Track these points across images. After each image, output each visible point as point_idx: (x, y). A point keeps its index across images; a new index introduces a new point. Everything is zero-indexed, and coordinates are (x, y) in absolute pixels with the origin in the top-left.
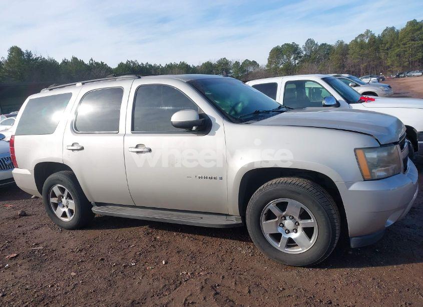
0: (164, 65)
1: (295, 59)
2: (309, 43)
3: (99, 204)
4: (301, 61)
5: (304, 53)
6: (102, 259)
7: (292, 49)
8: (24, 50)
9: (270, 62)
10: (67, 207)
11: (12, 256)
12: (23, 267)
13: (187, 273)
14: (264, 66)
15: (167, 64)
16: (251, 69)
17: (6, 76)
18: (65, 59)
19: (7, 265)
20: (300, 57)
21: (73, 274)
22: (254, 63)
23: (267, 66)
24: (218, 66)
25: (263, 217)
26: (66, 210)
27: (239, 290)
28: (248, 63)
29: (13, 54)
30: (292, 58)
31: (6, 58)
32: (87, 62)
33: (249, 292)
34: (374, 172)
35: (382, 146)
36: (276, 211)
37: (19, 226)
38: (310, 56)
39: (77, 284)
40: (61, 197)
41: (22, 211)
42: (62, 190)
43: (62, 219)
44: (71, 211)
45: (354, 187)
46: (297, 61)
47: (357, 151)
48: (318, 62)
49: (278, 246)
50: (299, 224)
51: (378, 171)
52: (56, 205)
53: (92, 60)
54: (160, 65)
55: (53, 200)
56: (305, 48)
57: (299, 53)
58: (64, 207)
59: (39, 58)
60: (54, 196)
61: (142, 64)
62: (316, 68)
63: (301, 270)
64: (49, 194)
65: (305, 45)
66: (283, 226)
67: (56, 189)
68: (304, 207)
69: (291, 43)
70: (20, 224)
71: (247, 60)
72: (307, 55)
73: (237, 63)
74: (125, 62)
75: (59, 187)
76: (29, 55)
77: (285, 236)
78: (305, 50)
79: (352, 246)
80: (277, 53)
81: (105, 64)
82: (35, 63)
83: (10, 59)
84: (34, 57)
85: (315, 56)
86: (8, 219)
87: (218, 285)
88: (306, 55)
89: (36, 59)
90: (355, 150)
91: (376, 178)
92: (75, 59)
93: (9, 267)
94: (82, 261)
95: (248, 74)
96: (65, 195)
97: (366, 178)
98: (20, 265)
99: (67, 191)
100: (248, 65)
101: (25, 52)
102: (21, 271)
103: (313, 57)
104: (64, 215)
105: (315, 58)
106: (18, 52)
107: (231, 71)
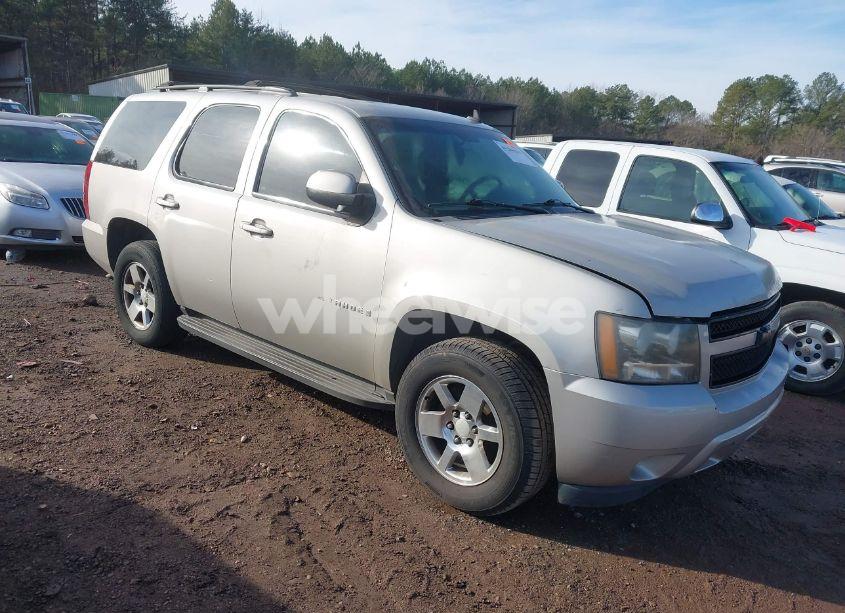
0: (495, 80)
1: (781, 112)
2: (821, 82)
3: (192, 313)
4: (794, 119)
5: (806, 102)
6: (154, 407)
7: (781, 89)
8: (239, 8)
9: (722, 110)
10: (146, 305)
11: (28, 364)
12: (32, 386)
13: (266, 467)
14: (707, 117)
15: (501, 79)
16: (676, 118)
17: (201, 52)
18: (311, 38)
19: (11, 376)
20: (794, 110)
21: (93, 417)
22: (686, 107)
23: (714, 117)
24: (608, 100)
25: (422, 402)
26: (142, 309)
27: (326, 518)
28: (671, 104)
29: (220, 12)
30: (773, 110)
31: (206, 18)
32: (348, 49)
33: (340, 527)
34: (627, 368)
35: (656, 319)
36: (444, 398)
37: (73, 320)
38: (816, 112)
39: (85, 434)
40: (139, 286)
41: (91, 297)
42: (142, 274)
43: (136, 323)
44: (150, 314)
45: (577, 387)
46: (784, 119)
47: (602, 318)
48: (833, 128)
49: (437, 463)
50: (476, 433)
51: (636, 366)
52: (131, 298)
53: (358, 46)
54: (488, 77)
55: (129, 288)
56: (810, 91)
57: (792, 101)
58: (141, 304)
59: (263, 27)
60: (130, 281)
61: (454, 70)
62: (823, 139)
63: (461, 517)
64: (123, 277)
65: (811, 84)
66: (453, 428)
67: (133, 270)
68: (487, 400)
69: (781, 76)
70: (76, 318)
71: (672, 97)
72: (812, 110)
73: (649, 100)
74: (420, 62)
75: (138, 267)
76: (247, 19)
77: (453, 448)
78: (810, 98)
79: (560, 499)
80: (743, 92)
81: (382, 58)
82: (256, 36)
83: (212, 22)
84: (255, 24)
85: (828, 113)
86: (66, 304)
87: (300, 501)
88: (807, 108)
89: (259, 29)
90: (598, 313)
91: (629, 378)
92: (327, 40)
93: (11, 380)
94: (121, 401)
95: (666, 128)
96: (145, 283)
97: (606, 375)
98: (29, 382)
99: (147, 277)
100: (671, 109)
101: (241, 12)
102: (23, 392)
103: (824, 113)
104: (139, 318)
105: (827, 119)
106: (229, 11)
107: (633, 115)
